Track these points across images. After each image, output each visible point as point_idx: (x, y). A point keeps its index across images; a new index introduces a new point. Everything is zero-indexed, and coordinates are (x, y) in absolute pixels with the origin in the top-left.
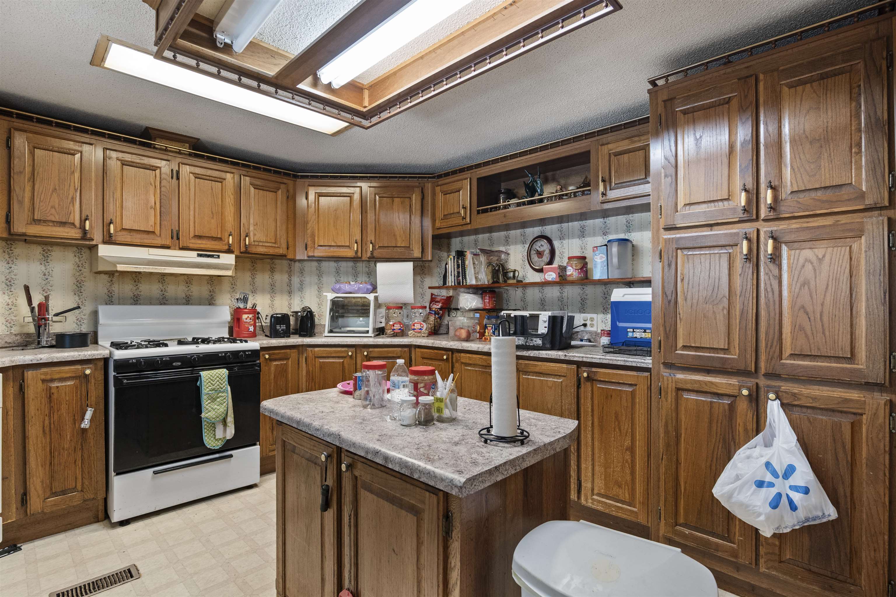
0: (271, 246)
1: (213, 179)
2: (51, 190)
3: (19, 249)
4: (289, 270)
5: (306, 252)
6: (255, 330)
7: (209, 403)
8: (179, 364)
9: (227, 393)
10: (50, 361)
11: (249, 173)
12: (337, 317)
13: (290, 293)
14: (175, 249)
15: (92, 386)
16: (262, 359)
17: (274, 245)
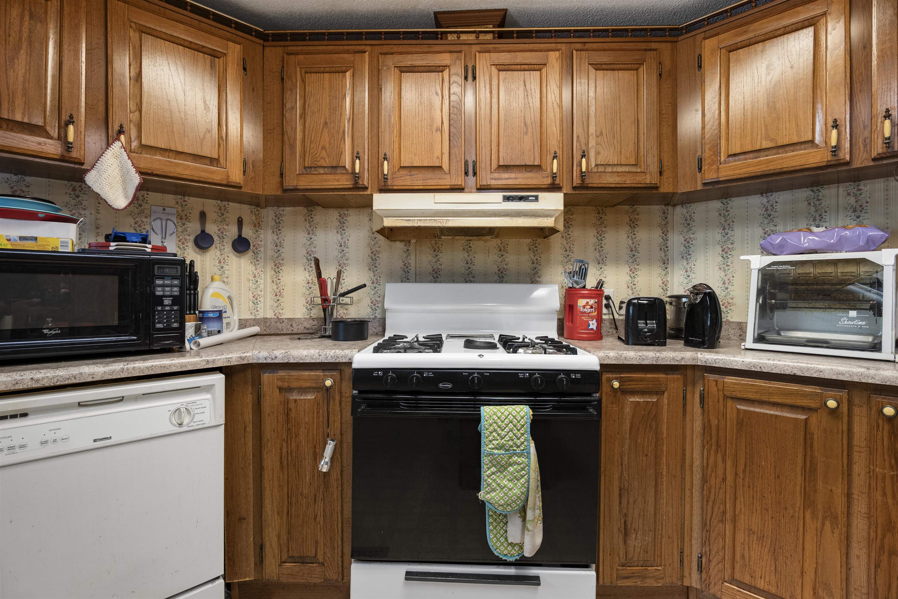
0: (628, 172)
1: (526, 67)
2: (321, 125)
3: (319, 215)
4: (664, 222)
5: (699, 175)
6: (599, 327)
7: (493, 473)
8: (450, 386)
9: (528, 457)
10: (286, 361)
11: (588, 45)
12: (773, 308)
13: (665, 263)
14: (471, 192)
15: (335, 406)
16: (605, 388)
17: (634, 169)
